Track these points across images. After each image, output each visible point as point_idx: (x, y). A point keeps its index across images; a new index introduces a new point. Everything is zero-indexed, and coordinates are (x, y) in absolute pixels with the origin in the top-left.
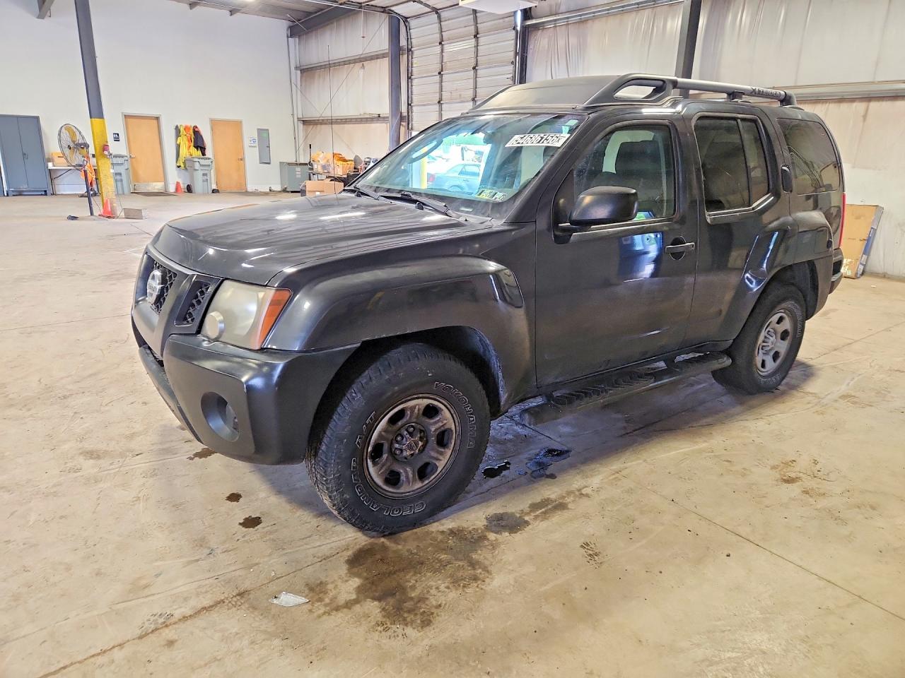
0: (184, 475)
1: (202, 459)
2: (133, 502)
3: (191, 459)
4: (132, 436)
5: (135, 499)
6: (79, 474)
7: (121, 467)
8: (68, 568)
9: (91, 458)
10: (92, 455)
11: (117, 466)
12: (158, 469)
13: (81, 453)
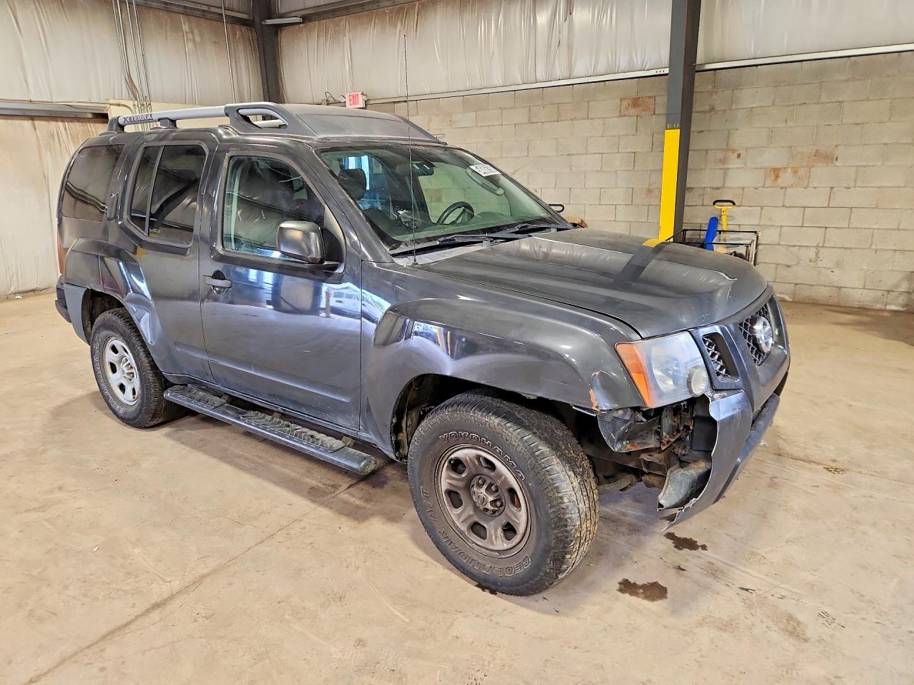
0: (730, 536)
1: (696, 540)
2: (794, 542)
3: (704, 547)
4: (727, 626)
5: (791, 543)
6: (826, 609)
7: (776, 587)
8: (874, 525)
9: (799, 623)
10: (794, 630)
11: (779, 591)
12: (744, 557)
13: (806, 640)
